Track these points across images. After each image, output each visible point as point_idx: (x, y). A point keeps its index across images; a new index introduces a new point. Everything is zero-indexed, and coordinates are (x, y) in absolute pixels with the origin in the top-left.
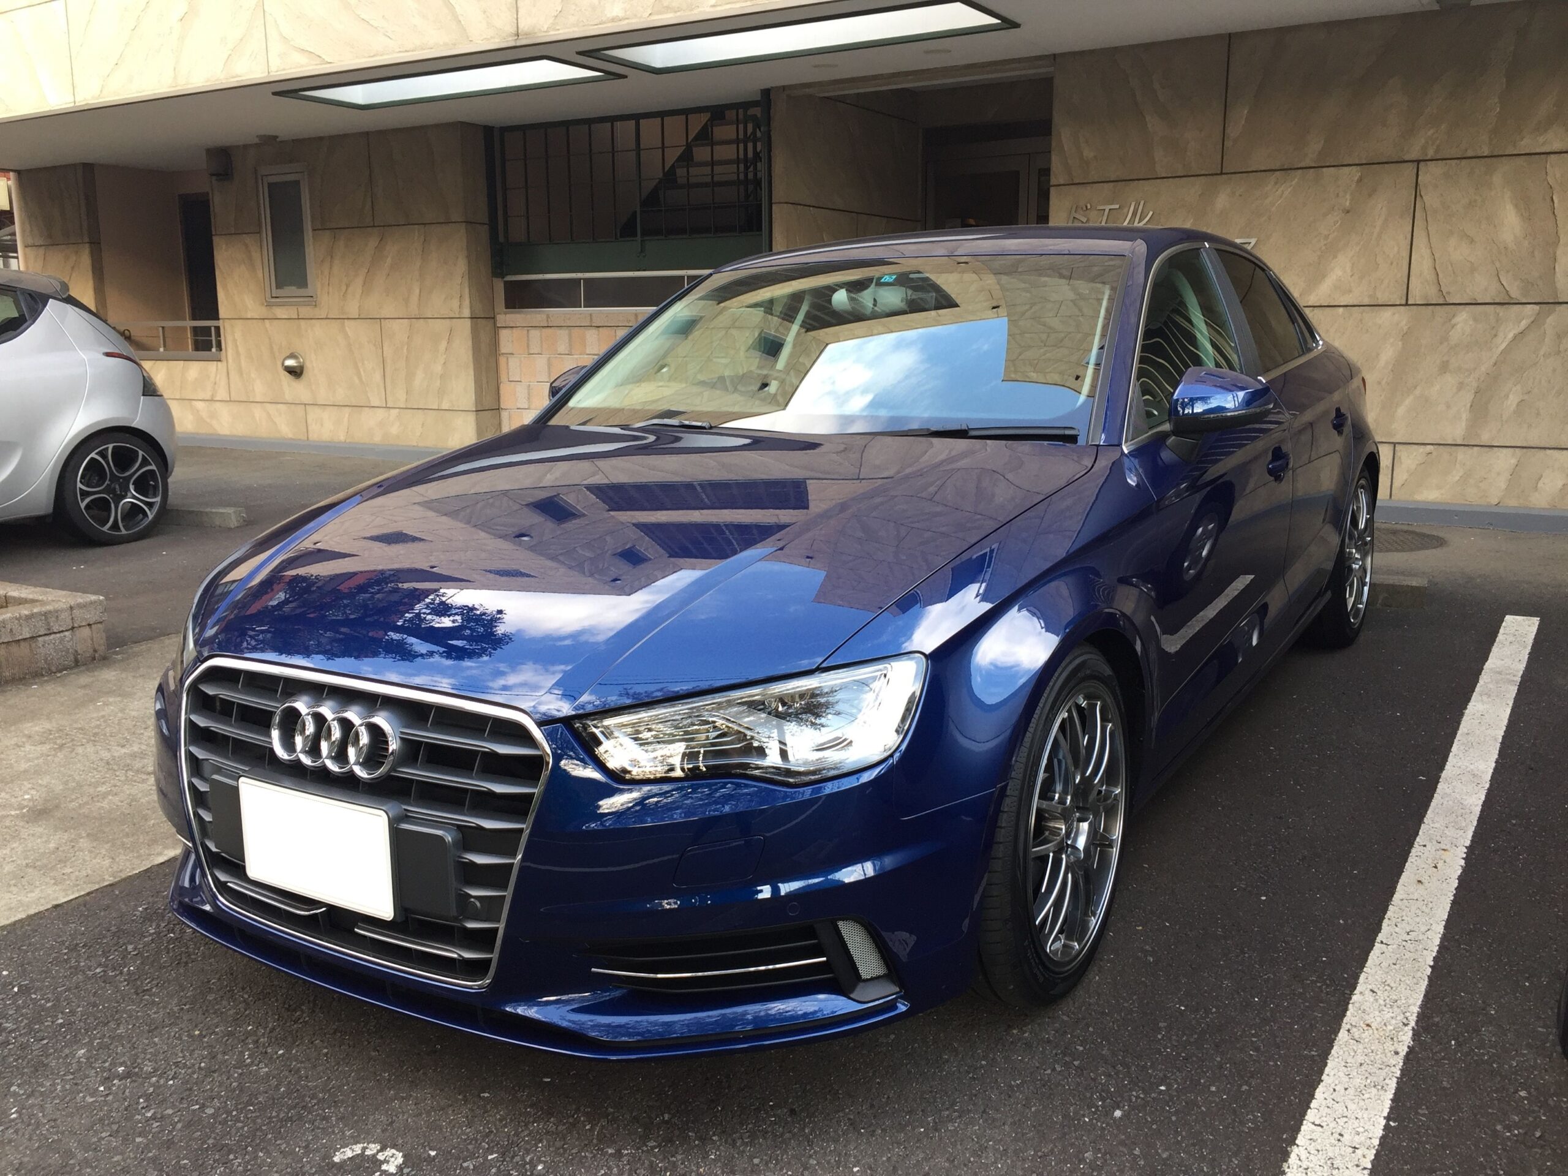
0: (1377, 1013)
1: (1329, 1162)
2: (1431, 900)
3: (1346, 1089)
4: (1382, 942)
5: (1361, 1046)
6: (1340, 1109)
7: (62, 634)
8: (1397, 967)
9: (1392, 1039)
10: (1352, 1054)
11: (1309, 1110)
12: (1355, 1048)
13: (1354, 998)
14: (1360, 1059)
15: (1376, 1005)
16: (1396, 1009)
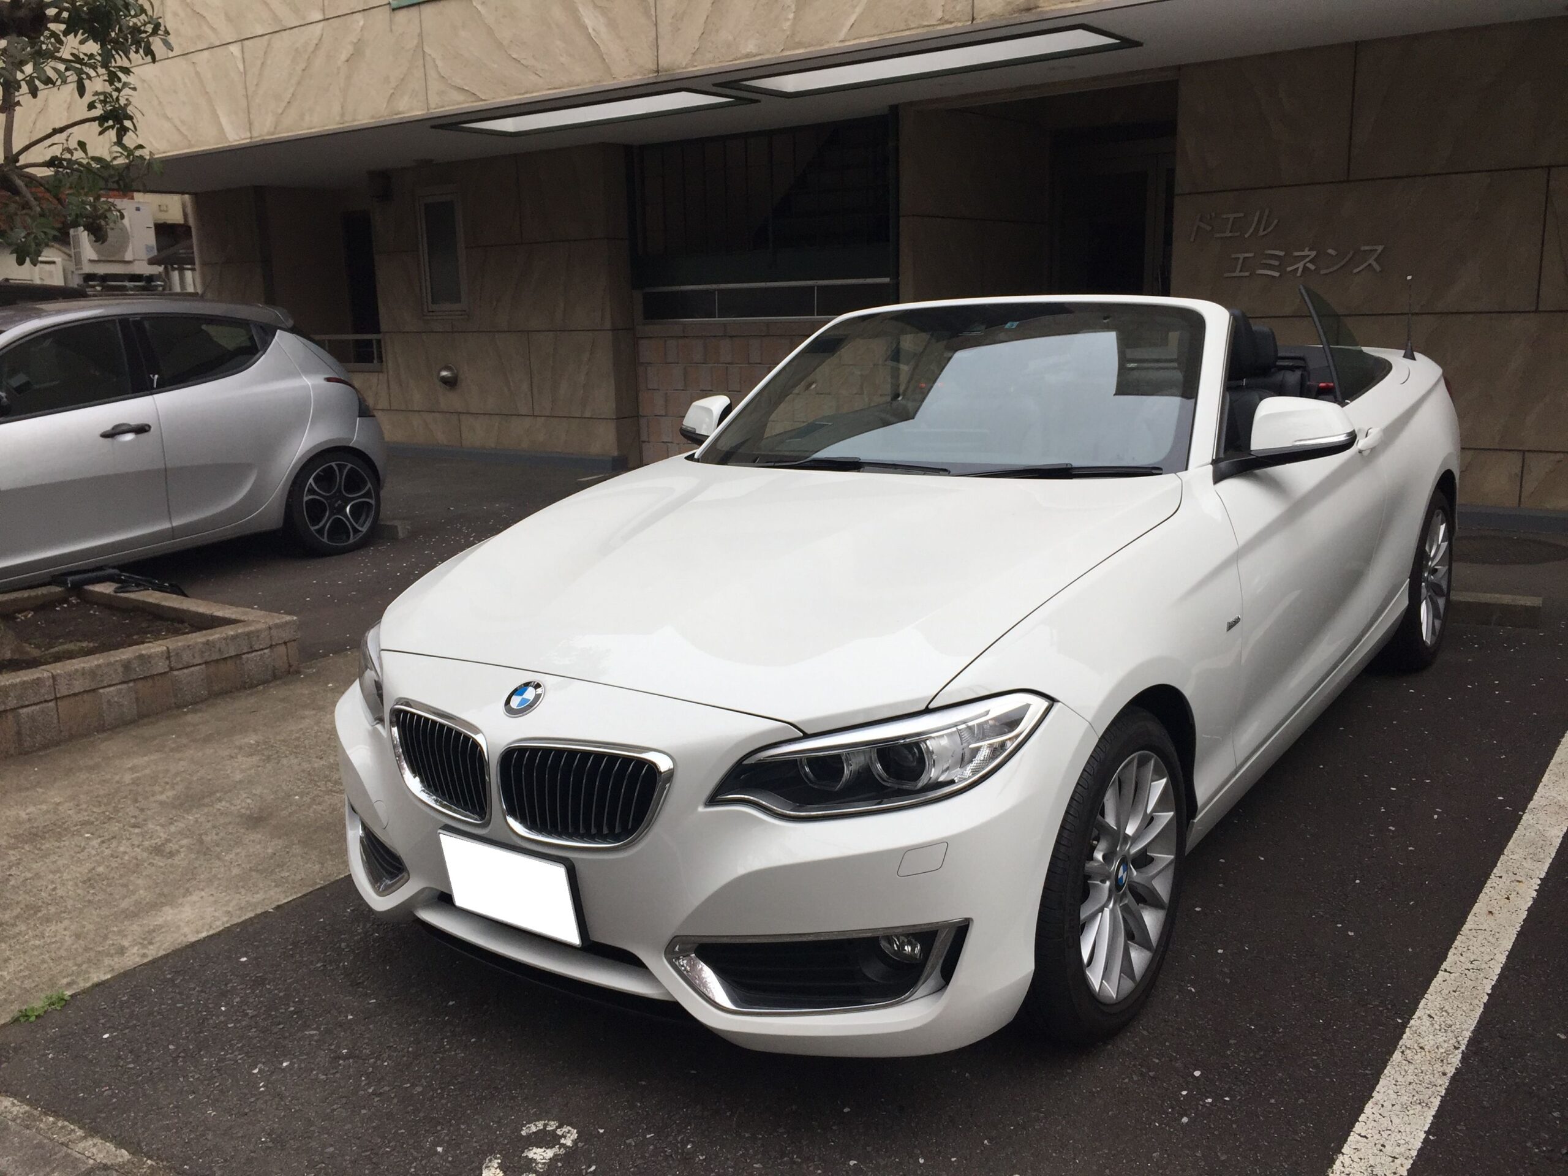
0: (1431, 1037)
1: (1369, 1169)
2: (1498, 930)
3: (1393, 1105)
4: (1445, 970)
5: (1412, 1067)
6: (1385, 1122)
7: (262, 652)
8: (1456, 994)
9: (1442, 1061)
10: (1403, 1073)
11: (1357, 1123)
12: (1406, 1068)
13: (1412, 1022)
14: (1410, 1078)
15: (1431, 1029)
16: (1449, 1033)
